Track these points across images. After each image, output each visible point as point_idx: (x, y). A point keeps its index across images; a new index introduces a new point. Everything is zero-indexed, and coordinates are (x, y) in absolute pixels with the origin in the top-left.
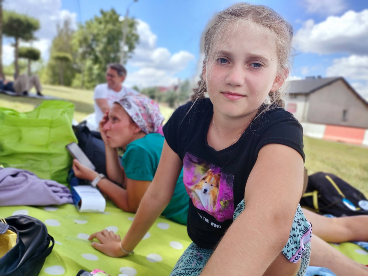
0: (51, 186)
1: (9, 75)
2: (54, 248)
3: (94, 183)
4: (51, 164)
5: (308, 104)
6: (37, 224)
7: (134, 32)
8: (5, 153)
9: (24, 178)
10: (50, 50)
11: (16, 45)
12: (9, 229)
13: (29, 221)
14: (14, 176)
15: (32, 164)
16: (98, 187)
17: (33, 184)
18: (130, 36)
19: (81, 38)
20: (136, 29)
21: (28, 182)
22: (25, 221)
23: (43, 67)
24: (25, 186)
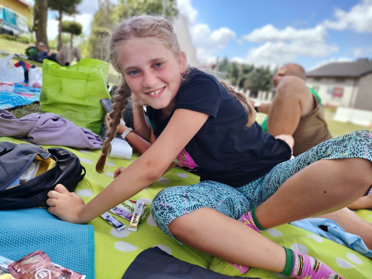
0: (86, 133)
1: (53, 48)
2: (85, 176)
3: (124, 136)
4: (87, 116)
5: (357, 89)
6: (72, 156)
7: (174, 6)
8: (48, 102)
9: (63, 123)
10: (92, 25)
11: (60, 19)
12: (50, 157)
13: (66, 153)
14: (55, 120)
15: (70, 115)
16: (126, 139)
17: (71, 128)
18: (170, 10)
19: (121, 13)
20: (176, 4)
21: (66, 126)
22: (63, 153)
23: (85, 42)
24: (64, 129)
